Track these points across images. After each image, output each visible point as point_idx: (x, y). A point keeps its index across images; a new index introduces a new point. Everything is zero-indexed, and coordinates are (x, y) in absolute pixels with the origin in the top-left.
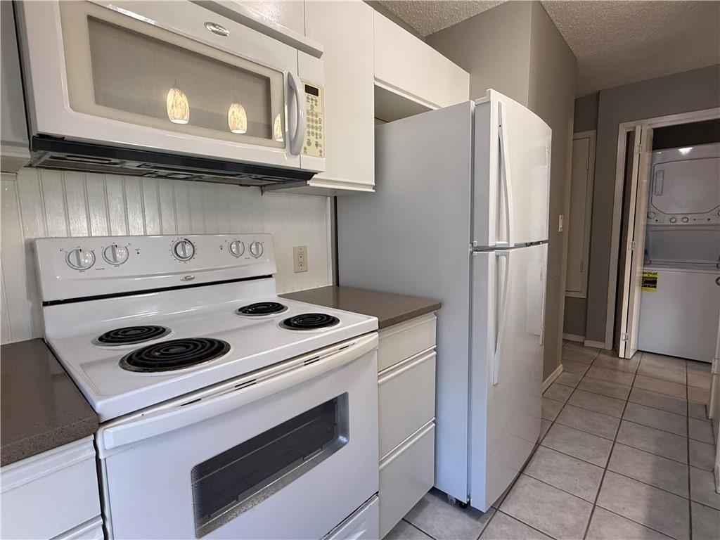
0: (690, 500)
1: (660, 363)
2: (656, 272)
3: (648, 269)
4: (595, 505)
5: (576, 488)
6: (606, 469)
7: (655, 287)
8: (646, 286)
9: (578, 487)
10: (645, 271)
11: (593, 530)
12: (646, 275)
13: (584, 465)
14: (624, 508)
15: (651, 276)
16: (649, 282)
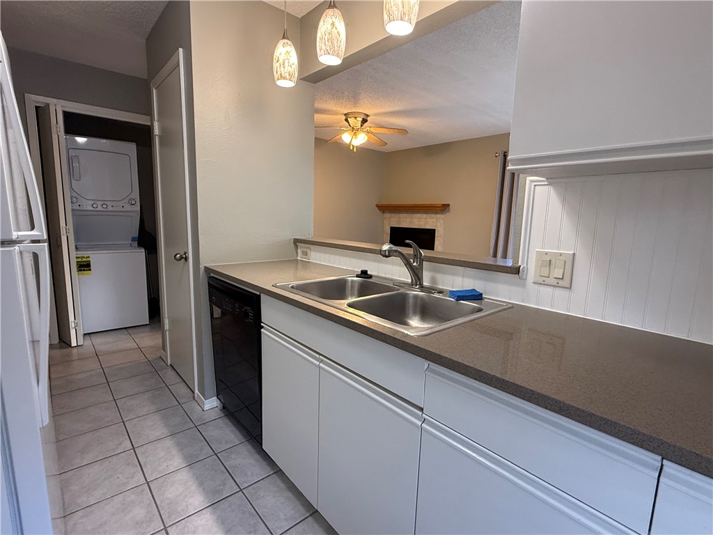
0: (196, 427)
1: (109, 338)
2: (88, 255)
3: (80, 254)
4: (148, 483)
5: (123, 484)
6: (134, 448)
7: (90, 270)
8: (81, 270)
9: (125, 481)
10: (78, 256)
11: (162, 502)
12: (80, 260)
13: (115, 459)
14: (167, 466)
15: (84, 260)
16: (84, 266)
